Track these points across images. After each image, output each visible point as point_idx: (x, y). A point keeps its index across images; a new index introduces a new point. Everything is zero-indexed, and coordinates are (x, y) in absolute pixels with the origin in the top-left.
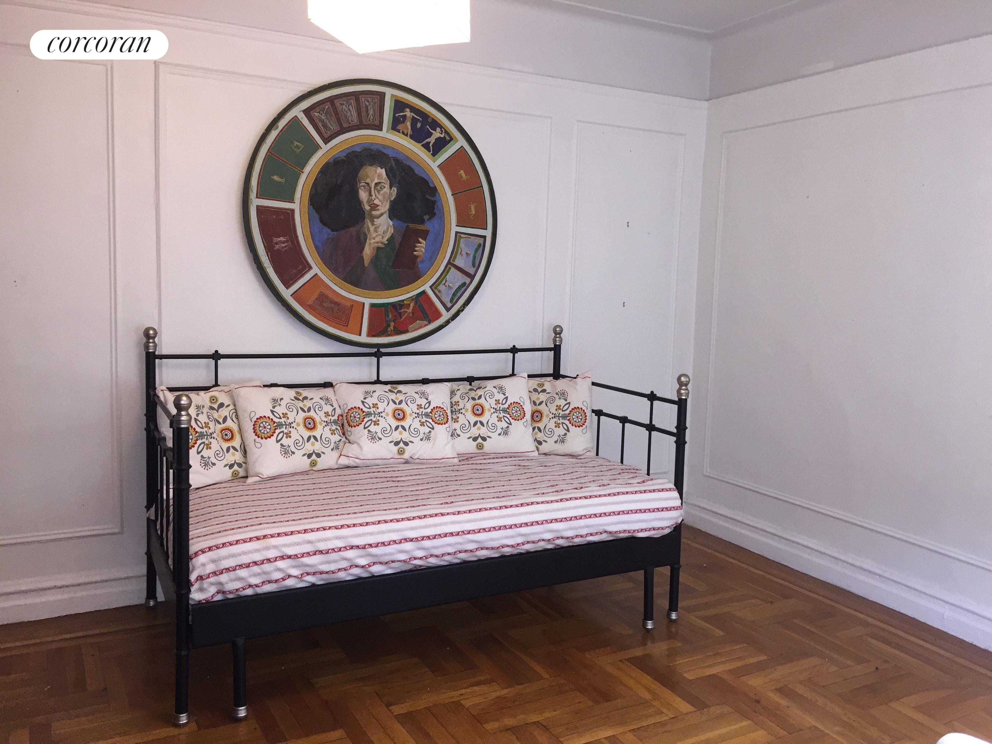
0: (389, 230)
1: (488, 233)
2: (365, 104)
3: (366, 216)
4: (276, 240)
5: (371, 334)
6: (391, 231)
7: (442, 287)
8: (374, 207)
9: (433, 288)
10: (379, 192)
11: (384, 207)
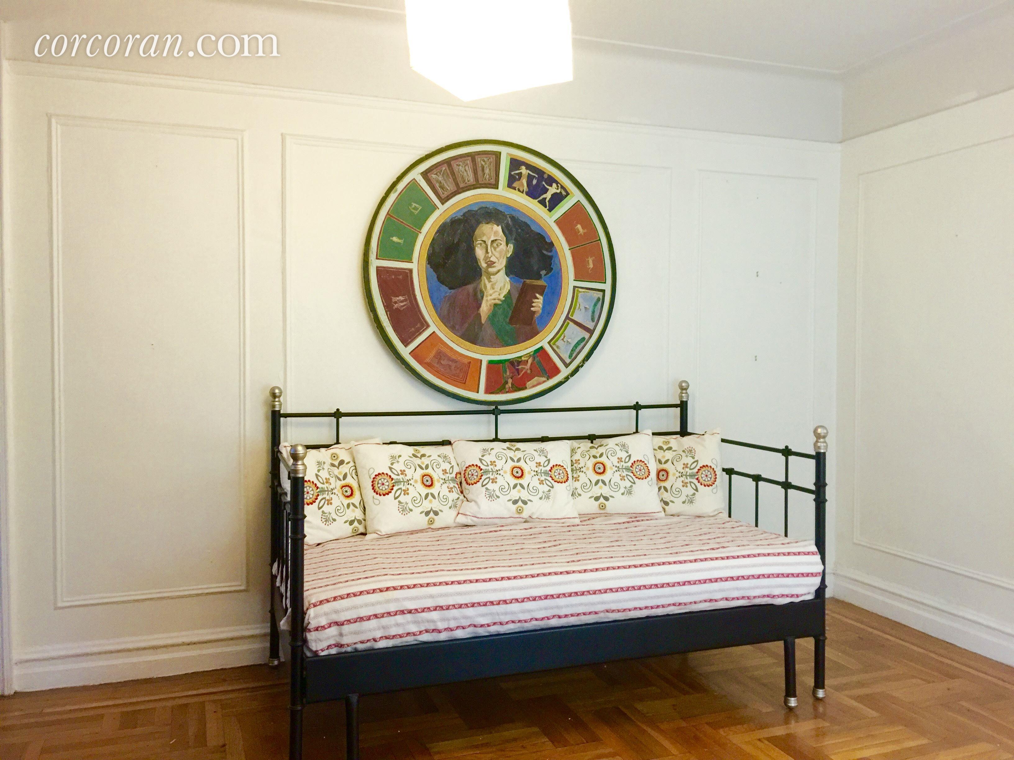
0: (506, 287)
1: (607, 287)
2: (482, 165)
3: (483, 273)
4: (394, 299)
5: (488, 391)
6: (508, 287)
7: (560, 343)
8: (491, 264)
9: (551, 343)
10: (495, 249)
11: (501, 264)
